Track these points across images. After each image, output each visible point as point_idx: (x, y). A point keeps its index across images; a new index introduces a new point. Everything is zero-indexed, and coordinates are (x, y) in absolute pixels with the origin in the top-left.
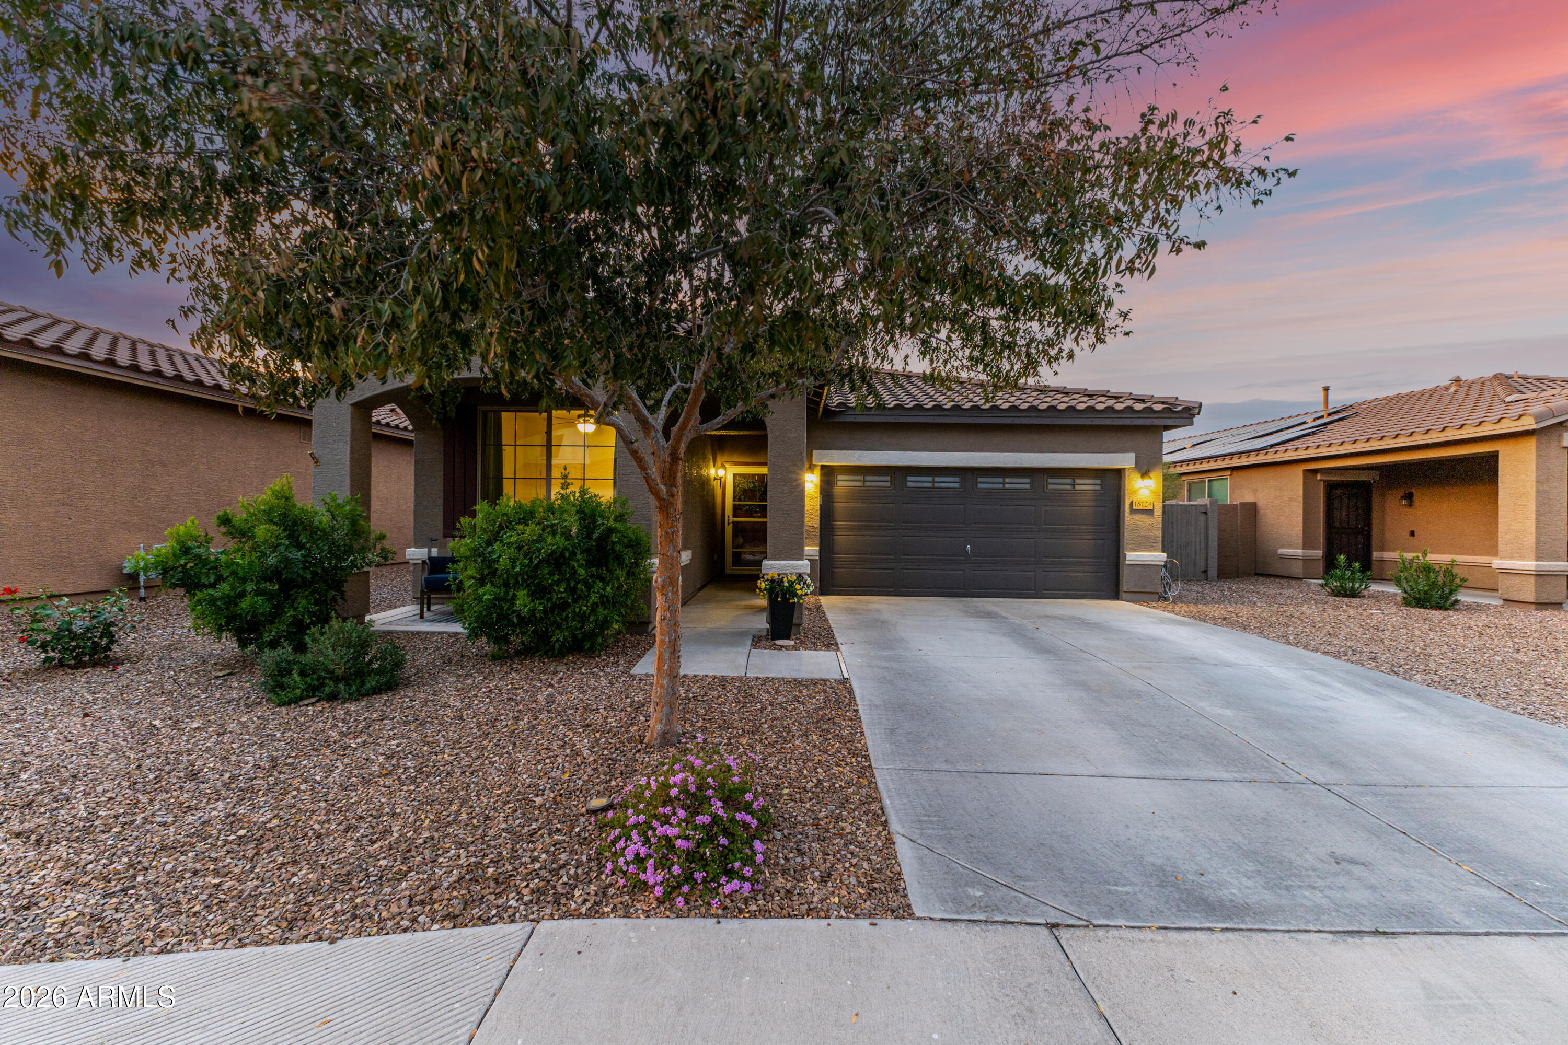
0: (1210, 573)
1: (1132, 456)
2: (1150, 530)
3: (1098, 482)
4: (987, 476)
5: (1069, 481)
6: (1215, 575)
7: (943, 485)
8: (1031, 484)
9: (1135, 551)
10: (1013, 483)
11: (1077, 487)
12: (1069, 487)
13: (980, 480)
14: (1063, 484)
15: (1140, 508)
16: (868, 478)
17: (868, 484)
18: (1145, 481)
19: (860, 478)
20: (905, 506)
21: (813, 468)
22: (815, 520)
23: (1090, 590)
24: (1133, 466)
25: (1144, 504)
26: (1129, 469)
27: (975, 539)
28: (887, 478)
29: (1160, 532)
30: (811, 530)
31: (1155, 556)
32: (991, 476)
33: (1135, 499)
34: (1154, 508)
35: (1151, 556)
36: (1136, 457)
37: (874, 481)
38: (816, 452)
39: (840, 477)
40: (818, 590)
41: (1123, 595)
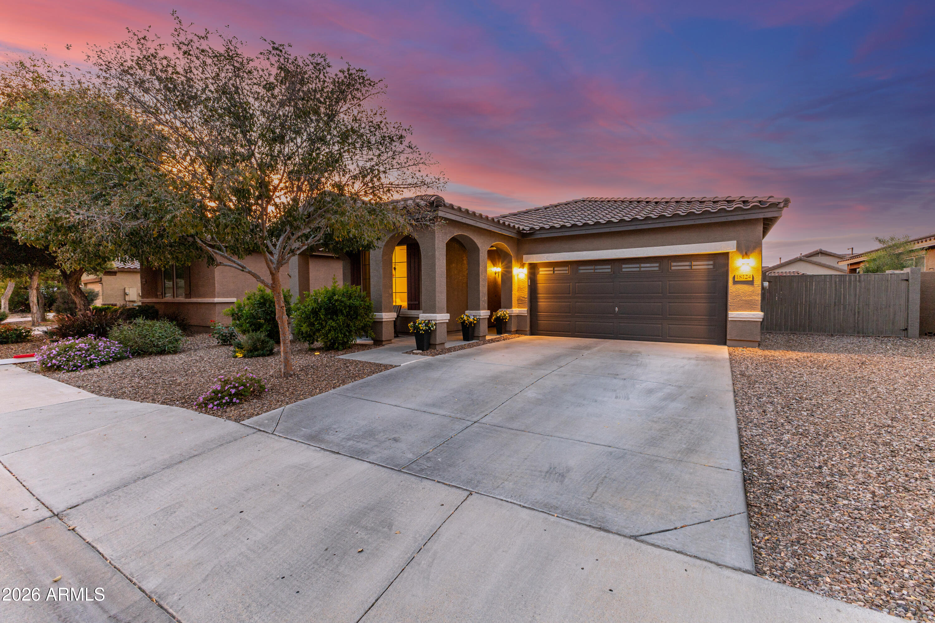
0: (910, 331)
1: (734, 243)
2: (750, 295)
3: (711, 262)
4: (626, 264)
5: (688, 263)
6: (917, 332)
7: (601, 271)
8: (659, 267)
9: (737, 310)
10: (646, 267)
11: (694, 267)
12: (688, 268)
13: (624, 266)
14: (683, 266)
15: (742, 280)
16: (556, 269)
17: (556, 272)
18: (746, 260)
19: (552, 269)
20: (577, 284)
21: (523, 265)
22: (525, 293)
23: (704, 338)
24: (735, 250)
25: (745, 277)
26: (732, 252)
27: (621, 304)
28: (567, 268)
29: (760, 296)
30: (523, 299)
31: (754, 315)
32: (631, 264)
33: (737, 273)
34: (755, 279)
35: (750, 314)
36: (738, 244)
37: (559, 271)
38: (524, 256)
39: (541, 269)
40: (528, 332)
41: (728, 342)
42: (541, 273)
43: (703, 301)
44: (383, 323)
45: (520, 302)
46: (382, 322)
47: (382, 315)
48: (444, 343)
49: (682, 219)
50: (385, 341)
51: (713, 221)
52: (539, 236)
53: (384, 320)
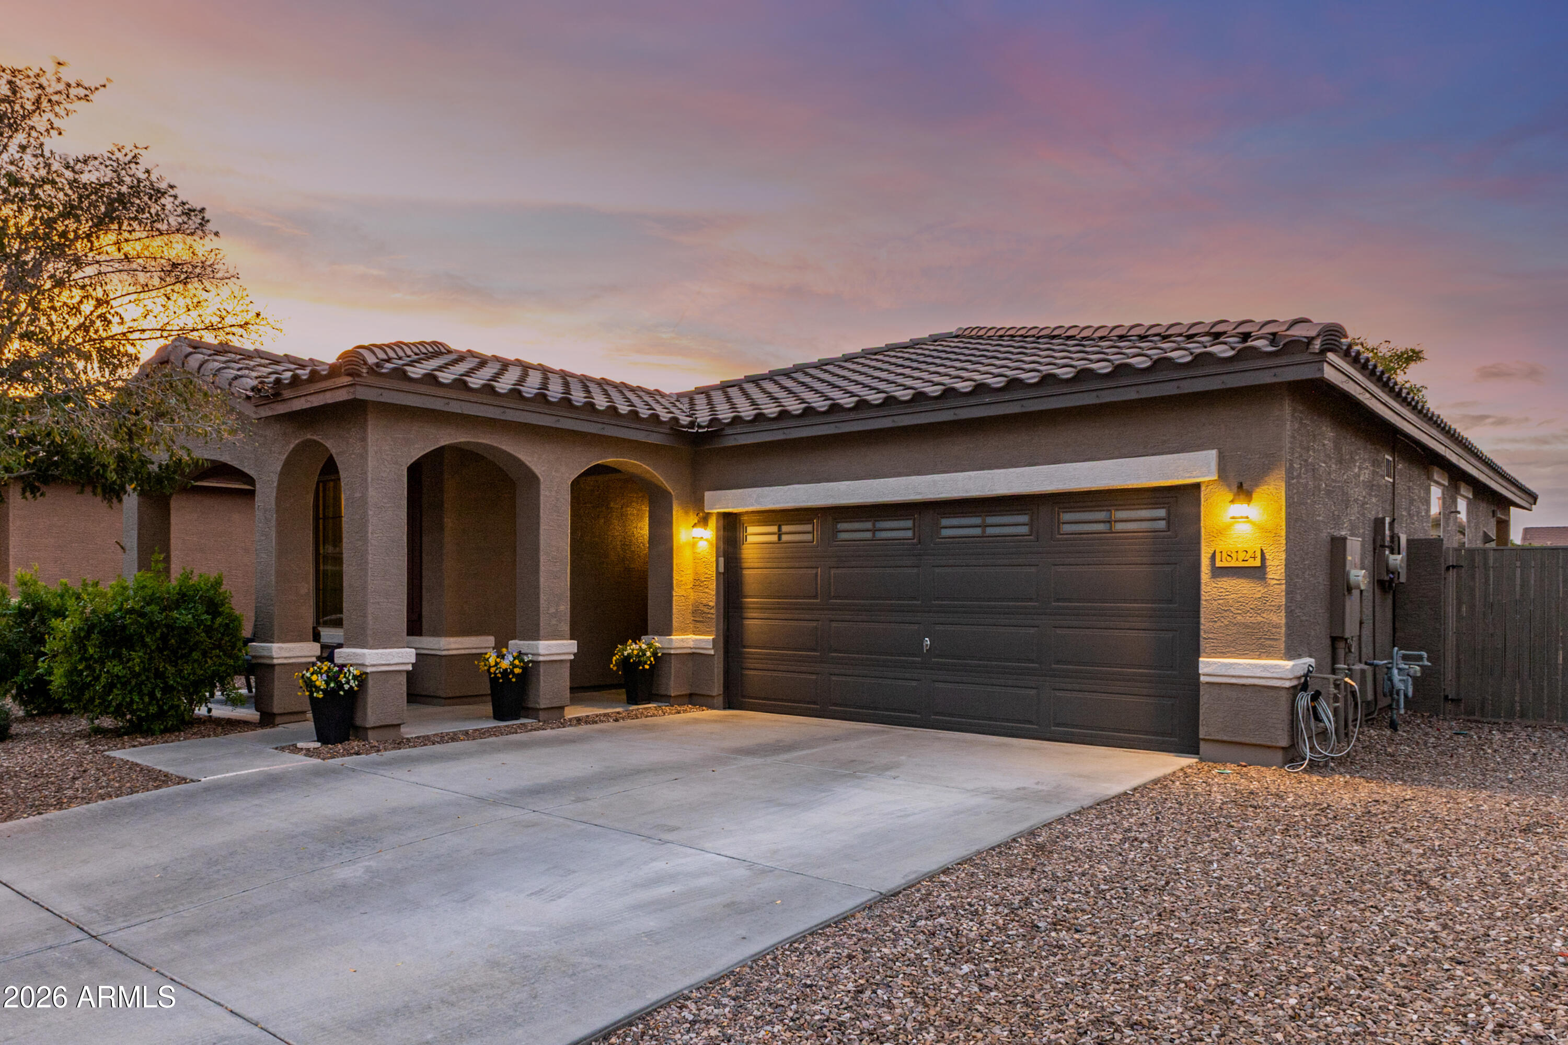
1: (1211, 456)
2: (1258, 611)
3: (1162, 513)
4: (955, 515)
5: (1101, 515)
7: (890, 534)
8: (1030, 524)
9: (1223, 654)
10: (998, 525)
11: (1118, 527)
12: (1101, 527)
13: (945, 522)
14: (1090, 522)
15: (1233, 564)
16: (785, 528)
17: (785, 538)
18: (1240, 509)
19: (774, 529)
20: (833, 571)
21: (704, 520)
22: (710, 595)
23: (1147, 733)
24: (1216, 478)
25: (1242, 555)
26: (1209, 483)
27: (938, 628)
28: (808, 527)
29: (1283, 614)
30: (706, 610)
31: (1265, 668)
32: (964, 514)
33: (1222, 545)
34: (1268, 563)
35: (1256, 666)
36: (1221, 458)
37: (794, 533)
38: (708, 495)
39: (751, 529)
40: (720, 701)
41: (1203, 746)
42: (751, 539)
43: (1144, 625)
44: (276, 668)
45: (698, 618)
46: (273, 666)
47: (270, 649)
48: (399, 725)
49: (1065, 390)
50: (281, 714)
51: (1144, 395)
52: (730, 442)
53: (275, 661)
